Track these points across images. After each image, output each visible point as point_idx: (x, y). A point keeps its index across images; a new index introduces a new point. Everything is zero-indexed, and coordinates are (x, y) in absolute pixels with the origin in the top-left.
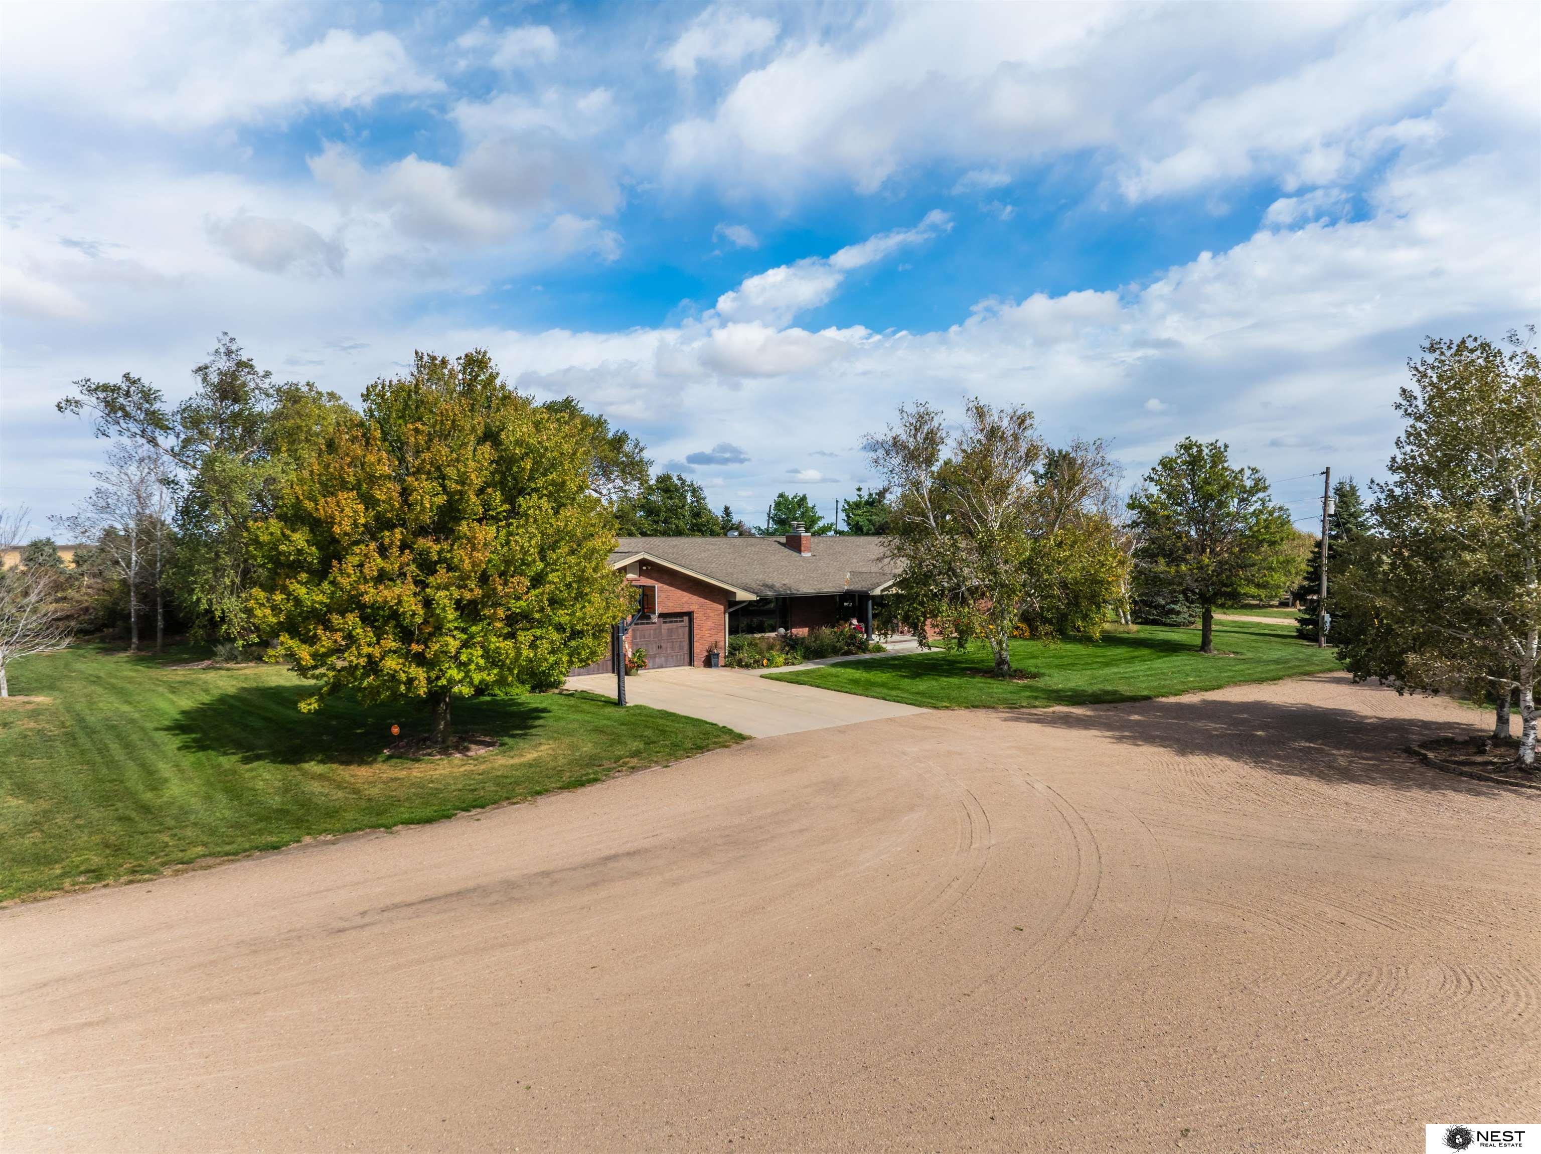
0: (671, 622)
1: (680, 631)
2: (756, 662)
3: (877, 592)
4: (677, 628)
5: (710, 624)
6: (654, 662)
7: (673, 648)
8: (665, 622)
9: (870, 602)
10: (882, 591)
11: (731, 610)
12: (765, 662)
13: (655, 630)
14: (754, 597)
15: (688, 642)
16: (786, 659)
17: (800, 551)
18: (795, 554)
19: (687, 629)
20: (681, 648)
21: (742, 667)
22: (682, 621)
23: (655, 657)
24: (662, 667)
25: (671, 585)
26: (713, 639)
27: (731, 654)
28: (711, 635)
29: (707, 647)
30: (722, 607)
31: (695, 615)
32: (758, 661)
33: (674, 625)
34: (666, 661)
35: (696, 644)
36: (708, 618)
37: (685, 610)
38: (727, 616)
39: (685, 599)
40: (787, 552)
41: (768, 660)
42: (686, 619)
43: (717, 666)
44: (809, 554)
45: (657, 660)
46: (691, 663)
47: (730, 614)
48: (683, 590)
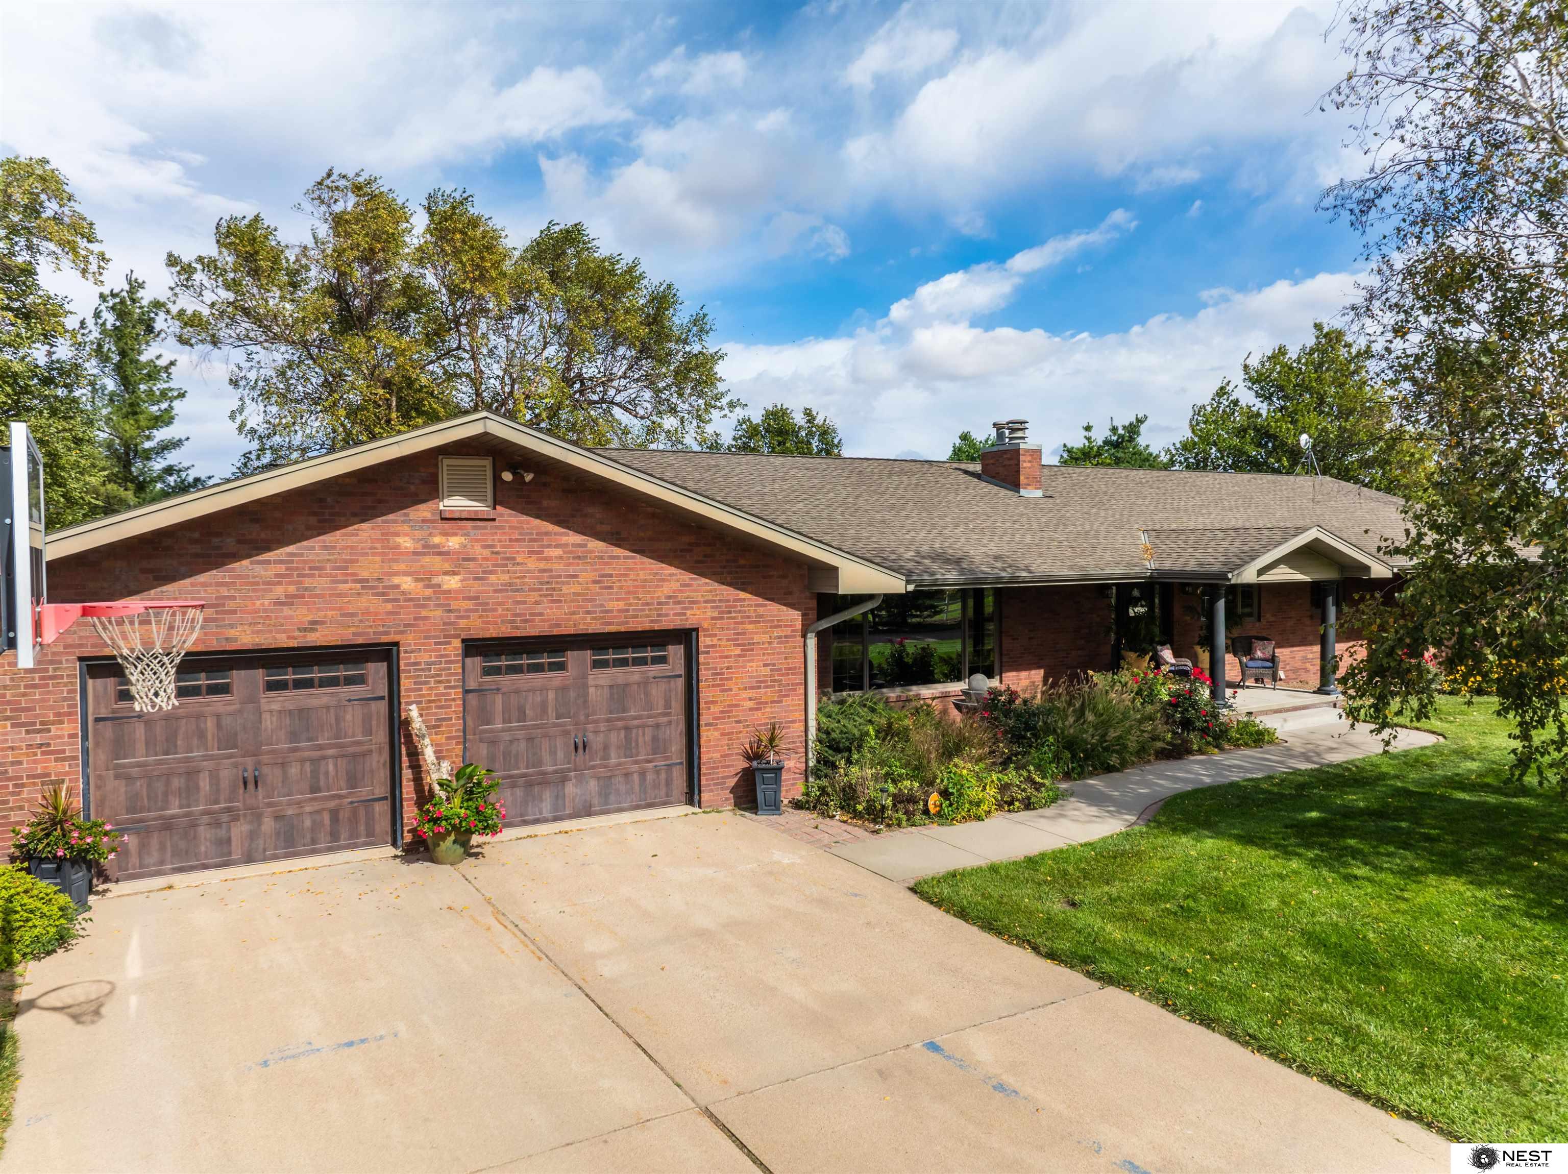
0: (624, 663)
1: (657, 691)
2: (903, 800)
3: (1249, 575)
4: (645, 683)
5: (755, 668)
6: (559, 797)
7: (628, 748)
8: (597, 664)
9: (1221, 604)
10: (1261, 572)
11: (825, 624)
12: (934, 799)
13: (564, 689)
14: (896, 585)
15: (682, 726)
16: (1004, 788)
17: (1015, 485)
18: (1003, 492)
19: (680, 683)
20: (658, 746)
21: (856, 815)
22: (663, 660)
23: (564, 780)
24: (587, 811)
25: (615, 539)
26: (763, 717)
27: (825, 762)
28: (760, 705)
29: (745, 741)
30: (794, 617)
31: (704, 641)
32: (912, 800)
33: (634, 674)
34: (604, 794)
35: (708, 736)
36: (748, 648)
37: (670, 620)
38: (812, 642)
39: (667, 589)
40: (985, 487)
41: (945, 794)
42: (676, 652)
43: (774, 807)
44: (1039, 493)
45: (570, 789)
46: (692, 796)
47: (820, 635)
48: (661, 557)
